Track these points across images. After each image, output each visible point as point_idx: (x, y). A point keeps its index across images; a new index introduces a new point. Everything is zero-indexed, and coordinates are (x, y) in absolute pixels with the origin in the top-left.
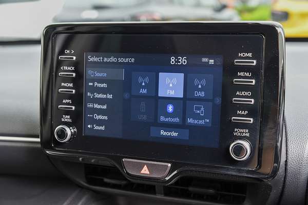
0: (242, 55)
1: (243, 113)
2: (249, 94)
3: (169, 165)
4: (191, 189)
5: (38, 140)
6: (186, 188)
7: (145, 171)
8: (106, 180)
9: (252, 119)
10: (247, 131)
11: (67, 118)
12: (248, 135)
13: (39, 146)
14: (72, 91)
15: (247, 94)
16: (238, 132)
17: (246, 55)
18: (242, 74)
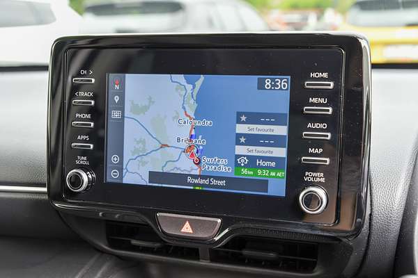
0: (314, 75)
1: (317, 151)
2: (324, 126)
3: (219, 221)
4: (246, 252)
5: (45, 190)
6: (238, 252)
7: (187, 229)
8: (134, 242)
9: (328, 160)
10: (322, 175)
11: (83, 160)
12: (323, 180)
13: (46, 197)
14: (90, 125)
15: (321, 126)
16: (309, 176)
17: (320, 75)
18: (315, 100)
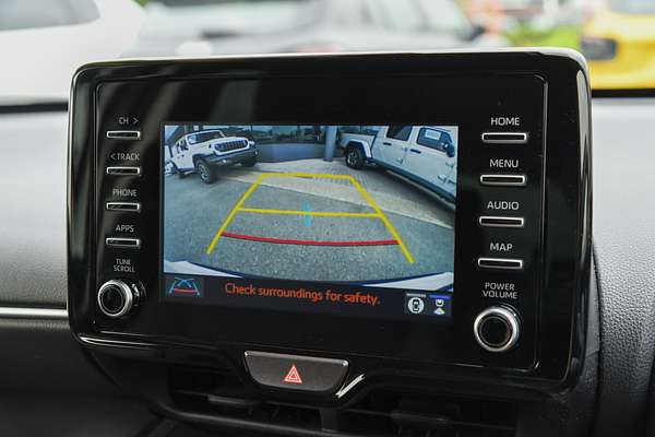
0: (497, 121)
1: (503, 247)
2: (515, 205)
3: (346, 363)
4: (396, 415)
5: (65, 313)
6: (386, 414)
7: (293, 377)
8: (213, 399)
9: (520, 261)
10: (512, 286)
11: (125, 265)
12: (513, 295)
13: (67, 326)
14: (136, 207)
15: (510, 206)
16: (492, 289)
17: (507, 121)
18: (498, 163)
